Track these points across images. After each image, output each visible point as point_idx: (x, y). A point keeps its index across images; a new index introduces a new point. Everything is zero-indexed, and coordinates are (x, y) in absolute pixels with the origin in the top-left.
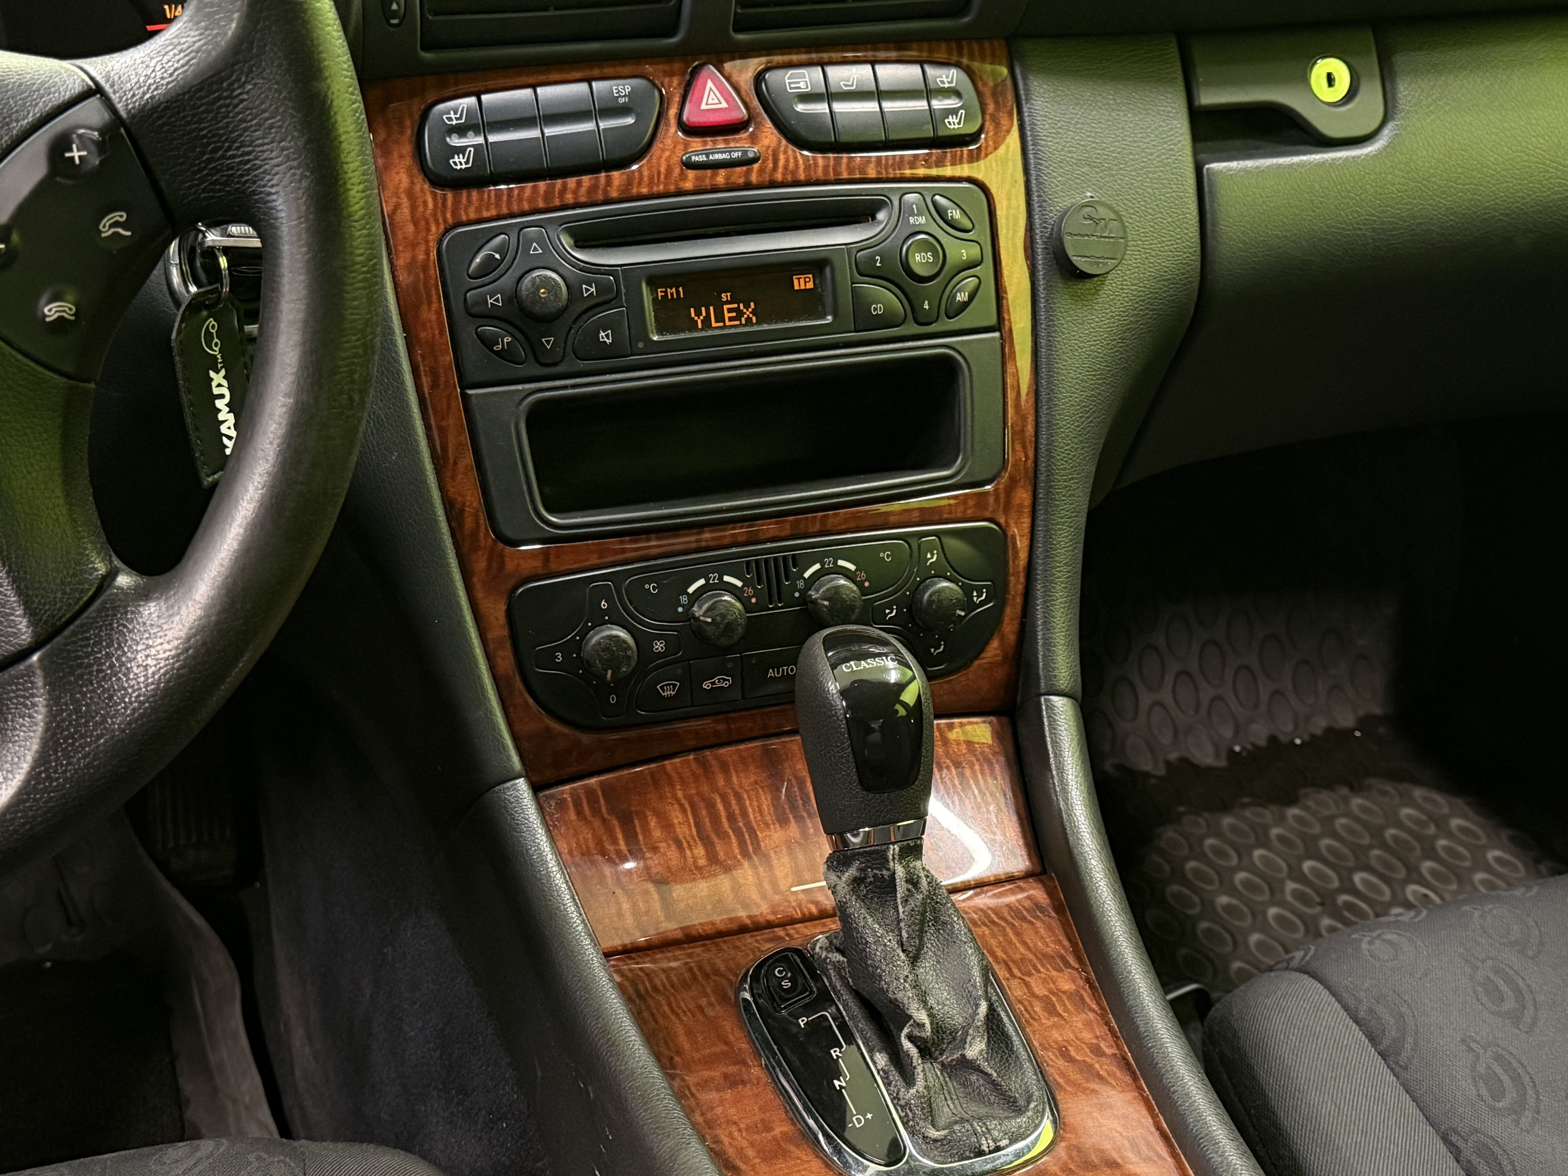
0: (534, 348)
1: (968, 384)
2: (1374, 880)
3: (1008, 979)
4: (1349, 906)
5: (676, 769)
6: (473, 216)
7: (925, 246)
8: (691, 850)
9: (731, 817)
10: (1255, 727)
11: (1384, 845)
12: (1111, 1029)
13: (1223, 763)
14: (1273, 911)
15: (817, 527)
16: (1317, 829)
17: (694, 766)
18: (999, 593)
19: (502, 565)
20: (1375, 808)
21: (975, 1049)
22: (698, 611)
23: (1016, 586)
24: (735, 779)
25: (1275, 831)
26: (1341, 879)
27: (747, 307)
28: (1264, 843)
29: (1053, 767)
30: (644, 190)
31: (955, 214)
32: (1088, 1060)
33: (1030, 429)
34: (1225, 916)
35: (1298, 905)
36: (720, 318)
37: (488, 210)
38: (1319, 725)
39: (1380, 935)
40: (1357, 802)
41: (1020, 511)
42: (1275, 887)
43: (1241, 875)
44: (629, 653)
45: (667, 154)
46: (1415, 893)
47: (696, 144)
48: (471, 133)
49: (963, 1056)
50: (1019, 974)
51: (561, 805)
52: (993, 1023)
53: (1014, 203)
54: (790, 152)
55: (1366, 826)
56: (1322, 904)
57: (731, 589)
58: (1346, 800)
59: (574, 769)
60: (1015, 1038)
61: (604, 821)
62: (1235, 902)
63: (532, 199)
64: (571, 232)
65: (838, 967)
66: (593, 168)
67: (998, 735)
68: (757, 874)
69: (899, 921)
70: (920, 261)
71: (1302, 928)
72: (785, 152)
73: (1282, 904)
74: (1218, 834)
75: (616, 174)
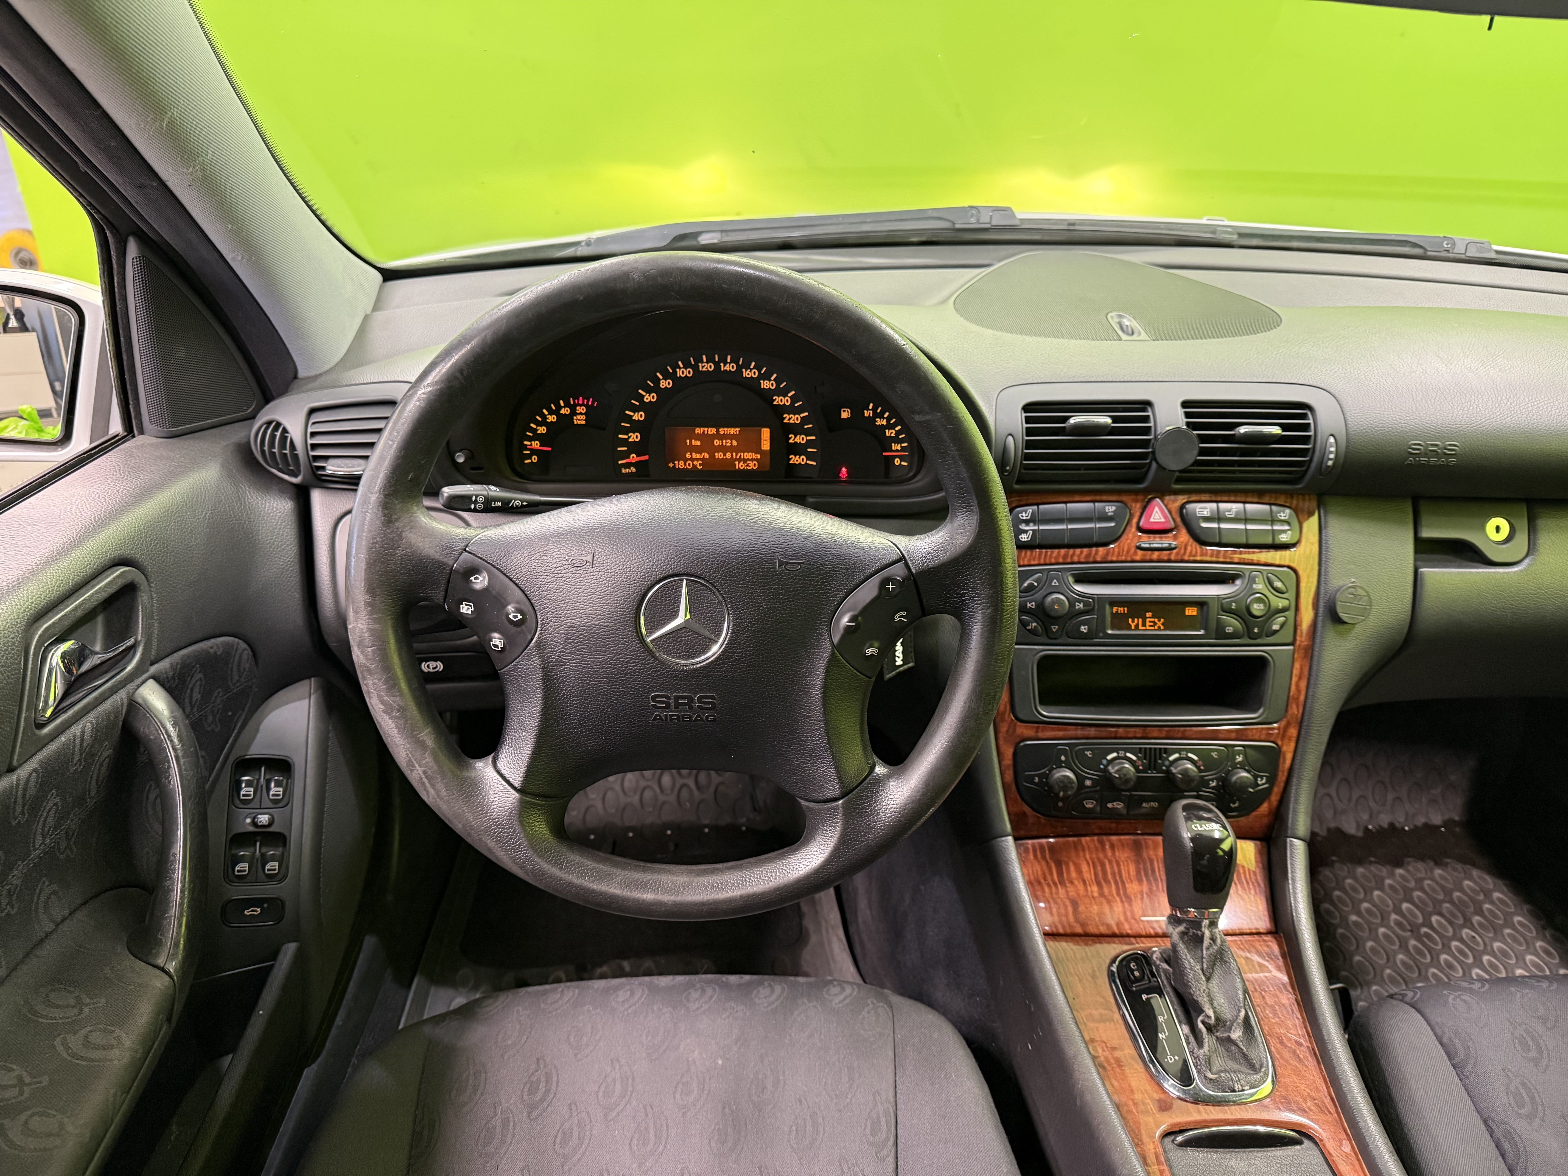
0: (1047, 631)
1: (1272, 673)
2: (1443, 921)
3: (1253, 992)
4: (1427, 935)
5: (1086, 842)
6: (1026, 563)
7: (1259, 600)
8: (1090, 887)
9: (1113, 874)
10: (1382, 816)
11: (1451, 902)
12: (1307, 1031)
13: (1360, 834)
14: (1382, 930)
15: (1180, 735)
16: (1412, 884)
17: (1096, 843)
18: (1272, 780)
19: (1014, 731)
20: (1449, 878)
21: (1237, 1034)
22: (1111, 769)
23: (1282, 777)
24: (1117, 853)
25: (1388, 881)
26: (1424, 918)
27: (1159, 621)
28: (1381, 888)
29: (1290, 878)
30: (1114, 559)
31: (1278, 584)
32: (1293, 1047)
33: (1302, 698)
34: (1353, 927)
35: (1396, 928)
36: (1144, 625)
37: (1034, 560)
38: (1420, 821)
39: (1459, 995)
40: (1438, 872)
41: (1290, 740)
42: (1384, 917)
43: (1365, 905)
44: (1073, 785)
45: (1129, 541)
46: (1467, 934)
47: (1145, 537)
48: (1031, 524)
49: (1229, 1036)
50: (1259, 990)
51: (1026, 850)
52: (1247, 1024)
53: (1311, 579)
54: (1194, 546)
55: (1443, 888)
56: (1411, 931)
57: (1129, 760)
58: (1432, 871)
59: (1035, 833)
60: (1255, 1029)
61: (1047, 862)
62: (1360, 920)
63: (1056, 558)
64: (1074, 575)
65: (1165, 971)
66: (1090, 546)
67: (1259, 852)
68: (1124, 907)
69: (1202, 958)
70: (1257, 609)
71: (1398, 943)
72: (1191, 546)
73: (1388, 927)
74: (1355, 878)
75: (1101, 549)
